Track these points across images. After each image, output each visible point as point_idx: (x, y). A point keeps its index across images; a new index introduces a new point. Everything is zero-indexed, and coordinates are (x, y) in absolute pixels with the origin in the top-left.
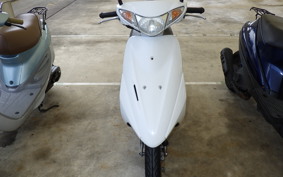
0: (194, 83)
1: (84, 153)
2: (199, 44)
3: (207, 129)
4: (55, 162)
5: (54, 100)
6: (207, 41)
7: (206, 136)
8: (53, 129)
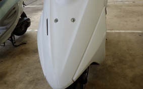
0: (123, 31)
1: (28, 78)
2: (129, 7)
3: (132, 67)
4: (5, 83)
5: (25, 40)
6: (136, 6)
7: (130, 73)
8: (17, 58)
